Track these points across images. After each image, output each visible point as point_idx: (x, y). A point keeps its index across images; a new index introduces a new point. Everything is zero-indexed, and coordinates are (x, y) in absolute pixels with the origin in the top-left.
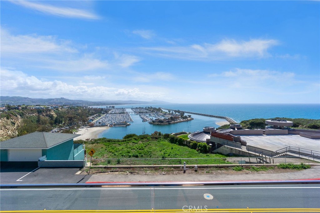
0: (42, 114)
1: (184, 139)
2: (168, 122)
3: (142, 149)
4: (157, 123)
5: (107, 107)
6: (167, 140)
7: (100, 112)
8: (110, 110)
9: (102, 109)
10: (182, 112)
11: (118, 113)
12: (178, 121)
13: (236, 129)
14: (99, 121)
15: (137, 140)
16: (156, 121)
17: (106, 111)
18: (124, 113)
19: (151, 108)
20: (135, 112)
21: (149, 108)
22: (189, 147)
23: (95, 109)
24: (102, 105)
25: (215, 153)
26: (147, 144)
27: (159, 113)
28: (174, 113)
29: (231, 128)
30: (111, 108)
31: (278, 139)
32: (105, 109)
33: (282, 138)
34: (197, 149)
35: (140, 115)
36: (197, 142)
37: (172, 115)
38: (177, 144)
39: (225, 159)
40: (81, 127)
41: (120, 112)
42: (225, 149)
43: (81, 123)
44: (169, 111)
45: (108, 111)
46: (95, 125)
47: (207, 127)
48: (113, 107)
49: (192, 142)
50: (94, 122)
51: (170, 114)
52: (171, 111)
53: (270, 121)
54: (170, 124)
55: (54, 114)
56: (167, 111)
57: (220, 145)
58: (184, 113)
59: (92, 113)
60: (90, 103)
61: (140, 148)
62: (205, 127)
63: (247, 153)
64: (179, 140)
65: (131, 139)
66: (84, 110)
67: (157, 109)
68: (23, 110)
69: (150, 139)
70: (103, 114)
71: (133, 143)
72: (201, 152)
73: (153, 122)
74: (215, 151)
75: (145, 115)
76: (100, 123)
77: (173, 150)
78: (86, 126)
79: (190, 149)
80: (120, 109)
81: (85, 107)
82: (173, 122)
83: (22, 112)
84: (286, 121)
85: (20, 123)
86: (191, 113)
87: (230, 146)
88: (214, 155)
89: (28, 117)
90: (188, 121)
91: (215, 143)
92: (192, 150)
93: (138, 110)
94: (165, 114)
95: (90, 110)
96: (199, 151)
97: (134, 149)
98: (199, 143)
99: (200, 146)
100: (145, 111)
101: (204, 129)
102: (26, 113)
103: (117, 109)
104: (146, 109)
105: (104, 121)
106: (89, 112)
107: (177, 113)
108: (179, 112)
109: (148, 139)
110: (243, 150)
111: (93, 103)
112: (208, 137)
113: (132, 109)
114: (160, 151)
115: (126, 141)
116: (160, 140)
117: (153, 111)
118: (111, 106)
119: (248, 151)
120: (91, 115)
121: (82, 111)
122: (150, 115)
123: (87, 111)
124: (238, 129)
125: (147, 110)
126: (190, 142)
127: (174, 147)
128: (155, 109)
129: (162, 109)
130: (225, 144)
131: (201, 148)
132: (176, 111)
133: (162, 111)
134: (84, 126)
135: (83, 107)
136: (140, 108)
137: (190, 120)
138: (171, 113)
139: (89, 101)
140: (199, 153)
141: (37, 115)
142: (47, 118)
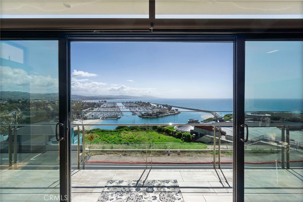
0: (40, 107)
1: (170, 130)
2: (156, 115)
3: (132, 138)
4: (146, 116)
5: (99, 101)
6: (155, 131)
7: (93, 106)
8: (102, 104)
9: (95, 103)
10: (169, 106)
11: (109, 107)
12: (166, 114)
13: (218, 122)
14: (92, 115)
15: (128, 131)
16: (145, 114)
17: (99, 105)
18: (115, 107)
19: (141, 102)
20: (125, 106)
21: (138, 102)
22: (174, 136)
23: (88, 104)
24: (95, 100)
25: (198, 142)
26: (137, 134)
27: (148, 107)
28: (162, 107)
29: (214, 121)
30: (103, 102)
31: (256, 130)
32: (97, 103)
33: (260, 129)
34: (182, 138)
35: (130, 109)
36: (182, 132)
37: (160, 109)
38: (164, 134)
39: (206, 147)
40: (76, 119)
41: (111, 106)
42: (206, 138)
43: (75, 116)
44: (157, 105)
45: (101, 105)
46: (88, 118)
47: (191, 119)
48: (105, 102)
49: (177, 132)
50: (87, 115)
51: (158, 108)
52: (159, 105)
53: (250, 114)
54: (158, 117)
55: (51, 107)
56: (156, 106)
57: (202, 135)
58: (171, 107)
59: (86, 106)
60: (84, 98)
61: (130, 137)
62: (190, 120)
63: (226, 141)
64: (166, 131)
65: (122, 130)
66: (78, 104)
67: (146, 104)
68: (23, 104)
69: (140, 130)
70: (96, 107)
71: (124, 133)
72: (185, 141)
73: (142, 115)
74: (198, 140)
75: (134, 109)
76: (92, 116)
77: (160, 139)
78: (80, 118)
79: (175, 138)
80: (111, 103)
81: (79, 101)
82: (161, 115)
83: (22, 105)
84: (265, 114)
85: (20, 115)
86: (179, 107)
87: (211, 135)
88: (197, 143)
89: (27, 110)
90: (175, 114)
91: (198, 133)
92: (177, 139)
93: (129, 104)
94: (154, 108)
95: (83, 104)
96: (183, 140)
97: (125, 138)
98: (183, 134)
99: (184, 136)
100: (135, 105)
101: (189, 121)
102: (25, 106)
103: (109, 103)
104: (135, 103)
105: (96, 114)
106: (83, 106)
107: (165, 107)
108: (166, 106)
109: (137, 130)
110: (222, 139)
111: (86, 97)
112: (192, 128)
113: (123, 103)
114: (148, 140)
115: (117, 131)
116: (149, 131)
117: (142, 105)
118: (103, 100)
119: (227, 139)
120: (85, 109)
121: (76, 105)
122: (139, 109)
123: (81, 105)
124: (220, 121)
125: (137, 104)
126: (175, 133)
127: (161, 137)
128: (144, 103)
129: (151, 104)
130: (206, 134)
131: (185, 138)
132: (164, 106)
133: (151, 105)
134: (78, 118)
135: (77, 102)
136: (130, 102)
137: (177, 114)
138: (160, 107)
139: (83, 96)
140: (183, 142)
141: (36, 108)
142: (45, 111)
